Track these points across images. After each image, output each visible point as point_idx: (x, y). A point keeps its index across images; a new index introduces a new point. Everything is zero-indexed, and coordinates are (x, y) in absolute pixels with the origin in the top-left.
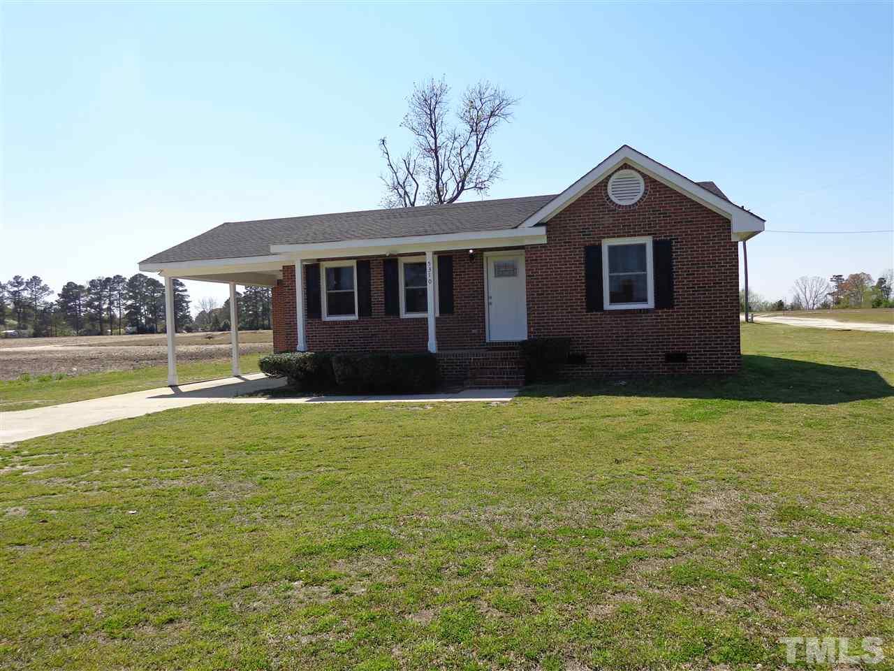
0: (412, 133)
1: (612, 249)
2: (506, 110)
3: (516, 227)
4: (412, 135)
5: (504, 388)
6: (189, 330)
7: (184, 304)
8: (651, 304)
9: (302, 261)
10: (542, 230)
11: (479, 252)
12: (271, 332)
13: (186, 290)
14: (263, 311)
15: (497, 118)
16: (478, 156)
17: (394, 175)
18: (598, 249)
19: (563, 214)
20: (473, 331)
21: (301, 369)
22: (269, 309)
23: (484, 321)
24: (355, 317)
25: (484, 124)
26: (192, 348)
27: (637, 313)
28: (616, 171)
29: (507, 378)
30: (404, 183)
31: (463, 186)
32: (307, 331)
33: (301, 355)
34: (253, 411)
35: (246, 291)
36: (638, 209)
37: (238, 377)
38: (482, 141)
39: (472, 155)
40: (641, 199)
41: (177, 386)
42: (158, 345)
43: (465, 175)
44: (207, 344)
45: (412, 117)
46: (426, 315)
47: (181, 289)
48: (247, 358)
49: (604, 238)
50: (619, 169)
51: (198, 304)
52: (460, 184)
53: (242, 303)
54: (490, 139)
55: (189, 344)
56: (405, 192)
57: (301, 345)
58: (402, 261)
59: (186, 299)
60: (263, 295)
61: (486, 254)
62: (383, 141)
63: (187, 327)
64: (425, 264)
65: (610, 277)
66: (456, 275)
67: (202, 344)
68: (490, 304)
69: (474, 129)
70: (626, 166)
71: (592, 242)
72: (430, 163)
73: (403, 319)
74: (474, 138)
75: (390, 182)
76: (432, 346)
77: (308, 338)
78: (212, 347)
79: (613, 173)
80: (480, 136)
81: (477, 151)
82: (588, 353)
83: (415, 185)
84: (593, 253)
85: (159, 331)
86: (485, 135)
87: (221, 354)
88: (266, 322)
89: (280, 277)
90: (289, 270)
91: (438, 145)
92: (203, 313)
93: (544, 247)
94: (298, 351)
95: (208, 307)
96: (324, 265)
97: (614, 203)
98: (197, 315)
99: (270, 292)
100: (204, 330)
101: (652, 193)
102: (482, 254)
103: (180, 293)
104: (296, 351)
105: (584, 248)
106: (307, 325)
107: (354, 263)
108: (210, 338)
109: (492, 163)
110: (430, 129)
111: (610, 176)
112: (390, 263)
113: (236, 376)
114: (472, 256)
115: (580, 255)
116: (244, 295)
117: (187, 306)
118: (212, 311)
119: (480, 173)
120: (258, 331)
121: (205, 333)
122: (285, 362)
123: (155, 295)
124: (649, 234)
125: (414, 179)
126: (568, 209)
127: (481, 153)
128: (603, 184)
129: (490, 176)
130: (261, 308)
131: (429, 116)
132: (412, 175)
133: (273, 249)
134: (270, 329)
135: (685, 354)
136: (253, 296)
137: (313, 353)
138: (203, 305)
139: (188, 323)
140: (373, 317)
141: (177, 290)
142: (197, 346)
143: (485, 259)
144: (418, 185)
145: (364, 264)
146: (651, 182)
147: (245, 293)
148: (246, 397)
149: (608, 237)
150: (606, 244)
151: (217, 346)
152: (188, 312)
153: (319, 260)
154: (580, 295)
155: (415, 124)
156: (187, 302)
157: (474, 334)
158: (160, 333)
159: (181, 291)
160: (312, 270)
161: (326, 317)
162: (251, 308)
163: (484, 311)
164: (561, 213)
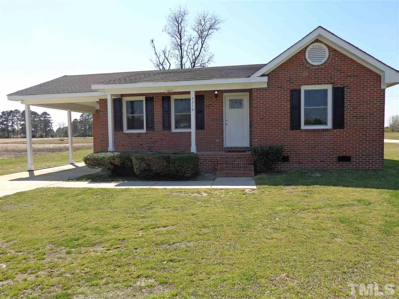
0: (168, 35)
1: (306, 92)
2: (217, 26)
3: (249, 77)
4: (168, 36)
5: (242, 176)
6: (52, 136)
7: (50, 124)
8: (329, 126)
9: (112, 95)
10: (266, 79)
11: (221, 92)
12: (92, 138)
13: (51, 117)
14: (89, 128)
15: (213, 30)
16: (202, 49)
17: (158, 58)
18: (299, 91)
19: (278, 70)
20: (217, 141)
21: (111, 163)
22: (91, 128)
23: (222, 134)
24: (144, 131)
25: (206, 33)
26: (51, 146)
27: (321, 131)
28: (311, 44)
29: (243, 170)
30: (163, 63)
31: (194, 65)
32: (114, 139)
33: (112, 154)
34: (78, 195)
35: (80, 118)
36: (324, 67)
37: (72, 164)
38: (205, 42)
39: (199, 49)
40: (326, 61)
41: (33, 170)
42: (35, 144)
43: (196, 59)
44: (60, 143)
45: (168, 26)
46: (190, 130)
47: (48, 117)
48: (80, 151)
49: (303, 85)
50: (313, 43)
51: (57, 124)
52: (193, 64)
53: (78, 124)
54: (208, 41)
55: (51, 144)
56: (163, 67)
57: (111, 148)
58: (173, 97)
59: (51, 122)
60: (89, 121)
61: (225, 94)
62: (152, 41)
63: (51, 135)
64: (190, 99)
65: (305, 109)
66: (206, 107)
67: (58, 144)
68: (226, 124)
69: (201, 36)
70: (317, 41)
71: (295, 87)
72: (177, 52)
73: (173, 133)
74: (200, 40)
75: (155, 62)
76: (193, 149)
77: (115, 142)
78: (62, 145)
79: (309, 45)
80: (204, 39)
81: (202, 47)
82: (290, 155)
83: (169, 64)
84: (296, 94)
85: (37, 136)
86: (207, 39)
87: (66, 149)
88: (90, 133)
89: (98, 107)
90: (103, 102)
91: (182, 43)
92: (59, 129)
93: (265, 90)
94: (110, 152)
95: (62, 126)
96: (125, 99)
97: (309, 63)
98: (57, 129)
99: (92, 119)
100: (60, 137)
101: (333, 58)
102: (222, 94)
103: (48, 119)
104: (107, 151)
105: (290, 91)
106: (115, 135)
107: (143, 98)
108: (62, 140)
109: (209, 53)
110: (178, 34)
111: (307, 47)
112: (166, 98)
113: (71, 164)
114: (216, 96)
115: (287, 96)
116: (79, 120)
117: (51, 125)
118: (64, 128)
119: (204, 59)
120: (86, 138)
121: (60, 138)
122: (101, 159)
123: (36, 119)
124: (330, 83)
125: (168, 61)
126: (280, 66)
127: (204, 48)
128: (303, 52)
129: (209, 60)
130: (88, 127)
131: (178, 27)
132: (167, 59)
133: (94, 87)
134: (92, 137)
135: (350, 157)
136: (84, 121)
137: (119, 153)
138: (60, 124)
139: (52, 133)
140: (155, 131)
141: (46, 117)
142: (54, 145)
143: (224, 98)
144: (170, 64)
145: (150, 98)
146: (333, 51)
147: (80, 119)
148: (75, 181)
149: (305, 84)
150: (304, 88)
151: (65, 145)
152: (52, 128)
153: (122, 95)
154: (287, 120)
155: (170, 31)
156: (51, 123)
157: (217, 142)
158: (38, 138)
159: (48, 118)
160: (117, 101)
161: (126, 131)
162: (83, 126)
163: (223, 129)
164: (276, 69)
